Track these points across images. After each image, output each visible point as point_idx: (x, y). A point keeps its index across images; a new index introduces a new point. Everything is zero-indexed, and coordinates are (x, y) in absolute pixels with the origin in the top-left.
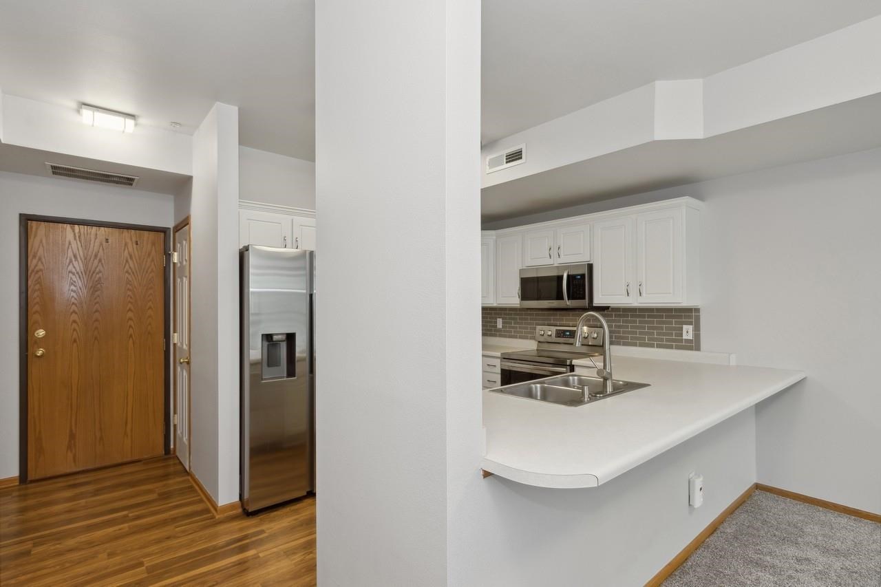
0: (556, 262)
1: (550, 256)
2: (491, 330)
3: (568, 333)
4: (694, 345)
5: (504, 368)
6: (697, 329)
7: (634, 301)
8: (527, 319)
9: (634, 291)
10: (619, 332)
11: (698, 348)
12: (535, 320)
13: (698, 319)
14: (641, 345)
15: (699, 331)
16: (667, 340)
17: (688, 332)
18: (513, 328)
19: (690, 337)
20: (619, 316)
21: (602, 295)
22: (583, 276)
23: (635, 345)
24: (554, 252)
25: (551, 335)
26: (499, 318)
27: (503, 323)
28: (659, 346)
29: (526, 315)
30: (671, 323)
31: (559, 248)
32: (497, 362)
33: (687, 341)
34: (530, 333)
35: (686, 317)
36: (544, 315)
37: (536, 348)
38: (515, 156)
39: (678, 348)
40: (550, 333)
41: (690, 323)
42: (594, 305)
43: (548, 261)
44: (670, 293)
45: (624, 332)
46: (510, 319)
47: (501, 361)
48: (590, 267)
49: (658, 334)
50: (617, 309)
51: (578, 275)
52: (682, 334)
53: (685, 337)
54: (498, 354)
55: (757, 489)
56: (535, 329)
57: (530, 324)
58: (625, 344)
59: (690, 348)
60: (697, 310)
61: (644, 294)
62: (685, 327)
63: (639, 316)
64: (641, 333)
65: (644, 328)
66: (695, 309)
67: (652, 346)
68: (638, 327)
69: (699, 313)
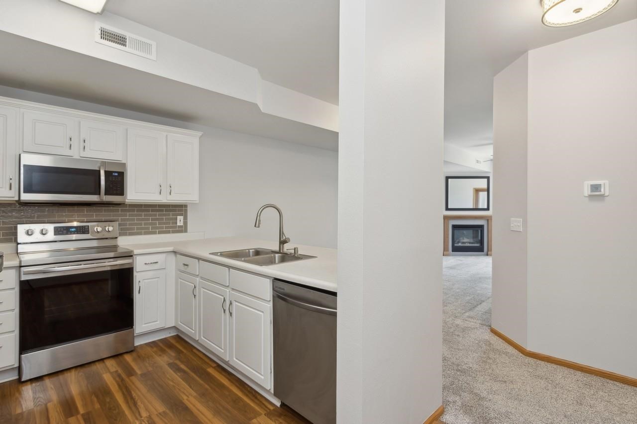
3: (73, 230)
4: (184, 229)
6: (185, 219)
11: (186, 231)
13: (186, 211)
14: (146, 233)
15: (187, 219)
16: (166, 228)
17: (180, 221)
19: (181, 224)
21: (136, 192)
22: (121, 174)
23: (140, 234)
28: (160, 233)
30: (169, 215)
31: (84, 141)
33: (179, 226)
35: (179, 211)
39: (174, 232)
41: (182, 215)
42: (127, 201)
45: (130, 224)
49: (159, 224)
51: (115, 172)
52: (177, 222)
53: (178, 224)
59: (181, 232)
61: (172, 193)
62: (178, 217)
63: (144, 211)
64: (145, 224)
65: (148, 220)
66: (185, 205)
67: (154, 233)
68: (143, 220)
69: (187, 207)
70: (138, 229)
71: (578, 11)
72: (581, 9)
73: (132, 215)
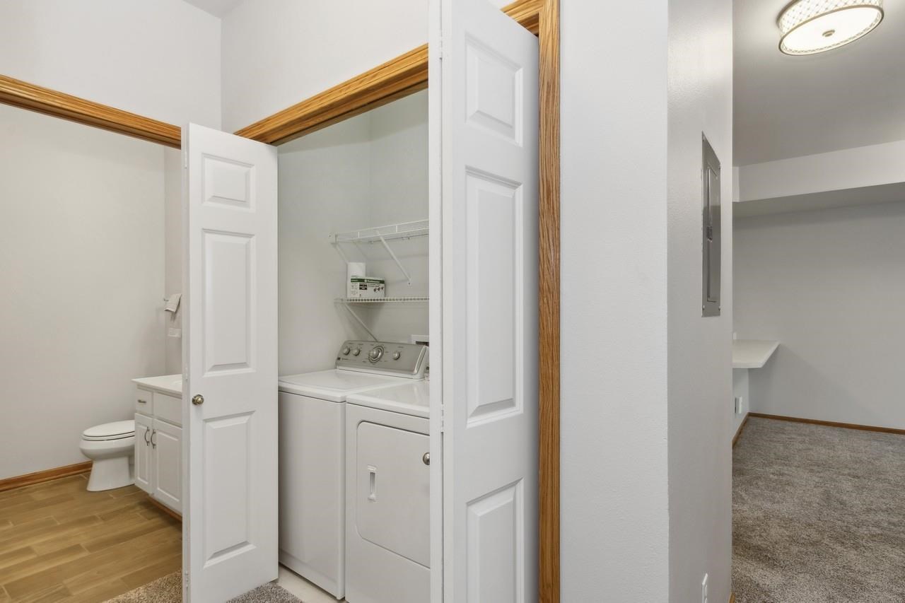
71: (828, 34)
72: (833, 31)
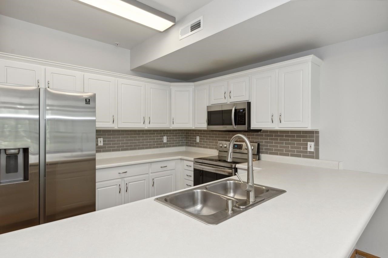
0: (229, 101)
1: (225, 98)
2: (193, 143)
3: (236, 146)
4: (315, 155)
5: (195, 168)
6: (317, 144)
7: (276, 126)
8: (213, 137)
9: (276, 119)
10: (267, 146)
11: (317, 157)
12: (218, 137)
13: (318, 137)
14: (281, 154)
15: (318, 146)
16: (297, 152)
17: (311, 147)
18: (205, 142)
19: (312, 150)
20: (268, 136)
21: (256, 122)
22: (244, 110)
23: (277, 154)
24: (227, 95)
25: (226, 147)
26: (198, 136)
27: (200, 139)
28: (292, 155)
29: (213, 134)
30: (300, 141)
31: (230, 92)
32: (192, 164)
33: (310, 152)
34: (215, 145)
35: (309, 137)
36: (223, 134)
37: (217, 155)
38: (196, 26)
39: (304, 157)
40: (225, 146)
41: (313, 141)
42: (251, 129)
43: (223, 101)
44: (300, 121)
45: (270, 146)
46: (204, 136)
47: (194, 164)
48: (249, 104)
49: (292, 147)
50: (266, 131)
51: (241, 109)
52: (307, 148)
53: (309, 150)
54: (192, 159)
55: (356, 253)
56: (217, 143)
57: (214, 140)
58: (271, 153)
59: (312, 157)
60: (317, 132)
61: (282, 121)
62: (309, 143)
63: (280, 136)
64: (280, 147)
65: (283, 143)
66: (316, 132)
67: (288, 155)
68: (279, 143)
69: (318, 134)
70: (275, 150)
73: (272, 139)
